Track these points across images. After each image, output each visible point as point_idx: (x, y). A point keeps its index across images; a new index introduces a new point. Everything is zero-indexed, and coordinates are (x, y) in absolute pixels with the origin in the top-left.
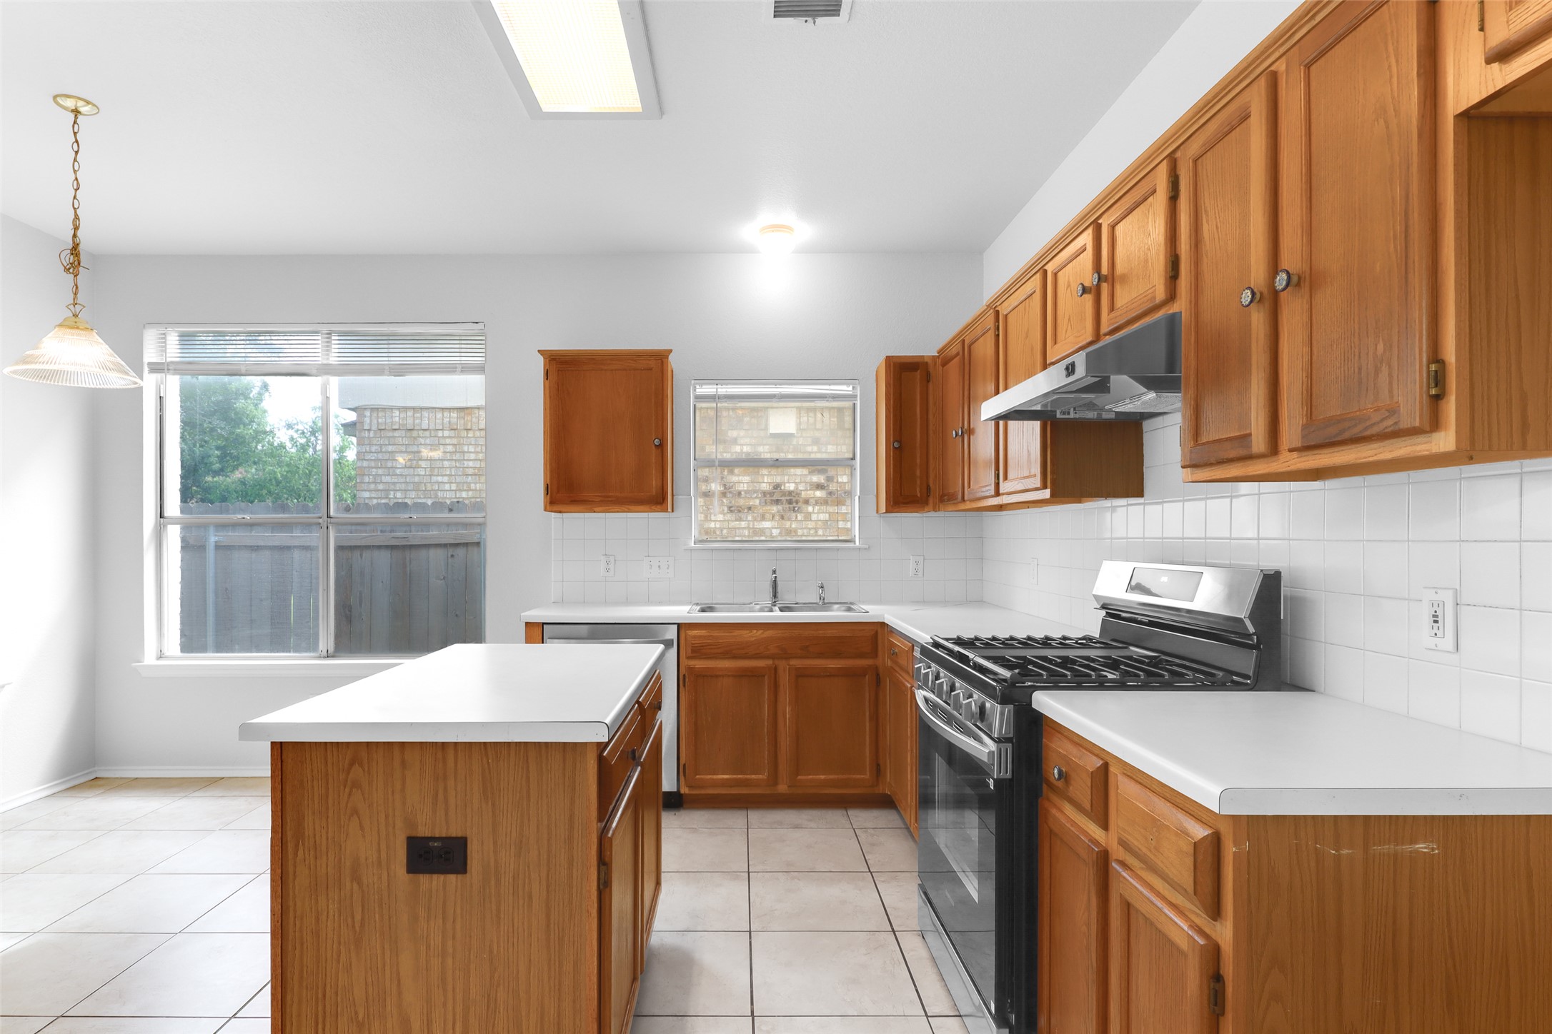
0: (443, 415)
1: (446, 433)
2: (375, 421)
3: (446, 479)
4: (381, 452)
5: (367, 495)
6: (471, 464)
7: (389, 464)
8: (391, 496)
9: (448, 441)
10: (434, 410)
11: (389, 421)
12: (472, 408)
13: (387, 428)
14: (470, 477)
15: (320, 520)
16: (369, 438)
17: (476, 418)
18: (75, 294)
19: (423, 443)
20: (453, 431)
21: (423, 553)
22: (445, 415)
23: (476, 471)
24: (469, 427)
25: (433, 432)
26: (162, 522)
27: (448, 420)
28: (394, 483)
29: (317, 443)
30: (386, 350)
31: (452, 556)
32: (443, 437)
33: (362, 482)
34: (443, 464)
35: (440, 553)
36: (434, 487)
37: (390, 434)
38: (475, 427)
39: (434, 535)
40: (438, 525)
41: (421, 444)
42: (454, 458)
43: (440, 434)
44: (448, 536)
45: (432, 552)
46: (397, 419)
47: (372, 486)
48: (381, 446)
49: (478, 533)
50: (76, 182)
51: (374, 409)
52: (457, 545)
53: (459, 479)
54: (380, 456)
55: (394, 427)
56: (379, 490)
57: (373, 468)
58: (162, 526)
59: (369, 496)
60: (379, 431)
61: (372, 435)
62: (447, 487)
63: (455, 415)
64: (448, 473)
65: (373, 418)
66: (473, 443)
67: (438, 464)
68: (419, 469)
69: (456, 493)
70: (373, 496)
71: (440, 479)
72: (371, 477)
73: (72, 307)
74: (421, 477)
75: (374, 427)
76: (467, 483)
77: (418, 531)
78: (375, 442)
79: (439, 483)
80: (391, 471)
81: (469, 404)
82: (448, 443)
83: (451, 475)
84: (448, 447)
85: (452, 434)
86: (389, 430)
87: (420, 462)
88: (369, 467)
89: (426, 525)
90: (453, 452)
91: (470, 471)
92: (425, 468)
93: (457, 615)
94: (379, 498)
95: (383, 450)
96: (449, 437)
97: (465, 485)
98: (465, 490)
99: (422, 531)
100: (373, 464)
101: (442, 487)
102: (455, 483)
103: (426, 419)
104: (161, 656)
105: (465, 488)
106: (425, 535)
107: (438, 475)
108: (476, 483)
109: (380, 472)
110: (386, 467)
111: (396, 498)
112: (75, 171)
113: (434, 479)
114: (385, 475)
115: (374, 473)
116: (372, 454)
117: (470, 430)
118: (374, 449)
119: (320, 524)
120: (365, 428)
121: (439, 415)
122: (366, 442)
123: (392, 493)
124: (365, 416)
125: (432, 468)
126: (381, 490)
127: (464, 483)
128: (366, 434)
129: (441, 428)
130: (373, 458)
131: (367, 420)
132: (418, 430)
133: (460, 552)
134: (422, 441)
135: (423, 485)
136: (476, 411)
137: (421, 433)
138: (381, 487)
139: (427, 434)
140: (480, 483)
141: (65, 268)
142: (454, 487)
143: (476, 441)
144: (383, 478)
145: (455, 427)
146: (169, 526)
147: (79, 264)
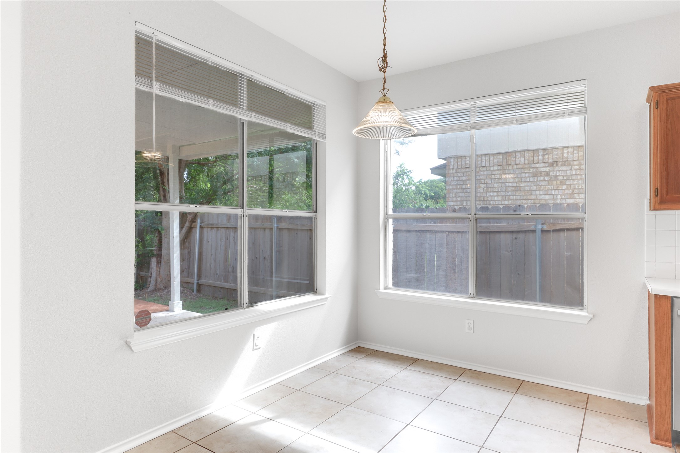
0: (494, 158)
1: (496, 168)
2: (456, 164)
3: (495, 194)
4: (459, 180)
5: (451, 203)
6: (510, 185)
7: (464, 187)
8: (465, 204)
9: (497, 172)
10: (489, 155)
11: (463, 163)
12: (511, 152)
13: (462, 167)
14: (510, 192)
15: (470, 216)
16: (453, 173)
17: (514, 158)
18: (384, 83)
19: (482, 174)
20: (500, 166)
21: (498, 236)
22: (495, 157)
23: (514, 189)
24: (509, 163)
25: (488, 167)
26: (387, 217)
27: (497, 160)
28: (466, 197)
29: (398, 182)
30: (514, 109)
31: (516, 238)
32: (494, 170)
33: (449, 197)
34: (494, 186)
35: (508, 236)
36: (488, 199)
37: (463, 170)
38: (513, 163)
39: (504, 225)
40: (507, 219)
41: (481, 175)
42: (500, 182)
43: (492, 168)
44: (514, 226)
45: (503, 235)
46: (468, 162)
47: (455, 199)
48: (459, 177)
49: (534, 225)
50: (384, 18)
51: (457, 157)
52: (518, 232)
53: (503, 194)
54: (459, 183)
55: (466, 166)
56: (458, 201)
57: (454, 189)
58: (387, 219)
59: (453, 204)
60: (458, 169)
61: (454, 171)
62: (496, 198)
63: (501, 157)
64: (497, 190)
65: (455, 162)
66: (512, 172)
67: (491, 186)
68: (480, 189)
69: (501, 202)
70: (455, 204)
71: (492, 194)
72: (454, 194)
73: (382, 91)
74: (481, 193)
75: (456, 167)
76: (508, 196)
77: (494, 223)
78: (456, 175)
79: (491, 196)
80: (464, 190)
81: (510, 150)
82: (496, 173)
83: (498, 192)
84: (497, 175)
85: (499, 168)
86: (464, 168)
87: (481, 185)
88: (453, 189)
89: (499, 220)
90: (500, 178)
91: (510, 189)
92: (483, 188)
93: (519, 274)
94: (458, 205)
95: (460, 179)
96: (498, 170)
97: (507, 197)
98: (507, 200)
99: (497, 223)
100: (455, 187)
101: (493, 198)
102: (501, 196)
103: (484, 161)
104: (386, 288)
105: (507, 199)
106: (499, 225)
107: (491, 192)
108: (513, 196)
109: (459, 191)
110: (462, 189)
111: (467, 205)
112: (384, 12)
113: (488, 194)
114: (461, 193)
115: (455, 192)
116: (454, 182)
117: (510, 165)
118: (455, 179)
119: (469, 218)
120: (451, 168)
121: (492, 158)
122: (451, 175)
123: (465, 202)
124: (451, 162)
125: (487, 188)
126: (459, 201)
127: (506, 196)
128: (451, 171)
129: (493, 165)
130: (455, 184)
131: (452, 164)
132: (480, 167)
133: (521, 236)
134: (482, 173)
135: (482, 197)
136: (514, 154)
137: (481, 168)
138: (459, 199)
139: (485, 169)
140: (516, 195)
141: (380, 68)
142: (500, 198)
143: (514, 171)
144: (460, 194)
145: (501, 164)
146: (389, 219)
147: (387, 65)
